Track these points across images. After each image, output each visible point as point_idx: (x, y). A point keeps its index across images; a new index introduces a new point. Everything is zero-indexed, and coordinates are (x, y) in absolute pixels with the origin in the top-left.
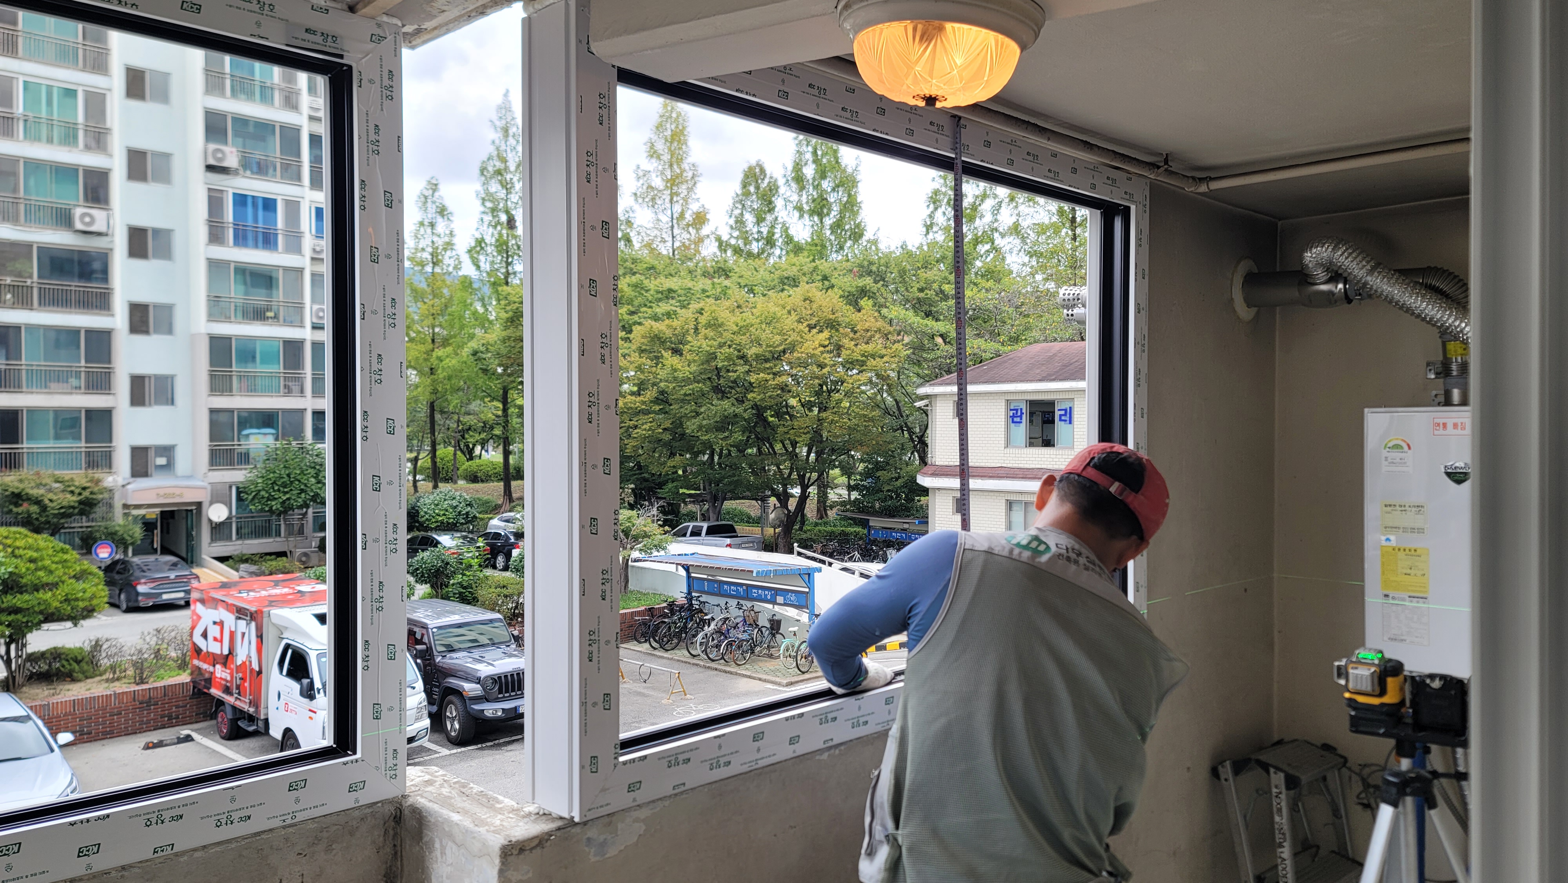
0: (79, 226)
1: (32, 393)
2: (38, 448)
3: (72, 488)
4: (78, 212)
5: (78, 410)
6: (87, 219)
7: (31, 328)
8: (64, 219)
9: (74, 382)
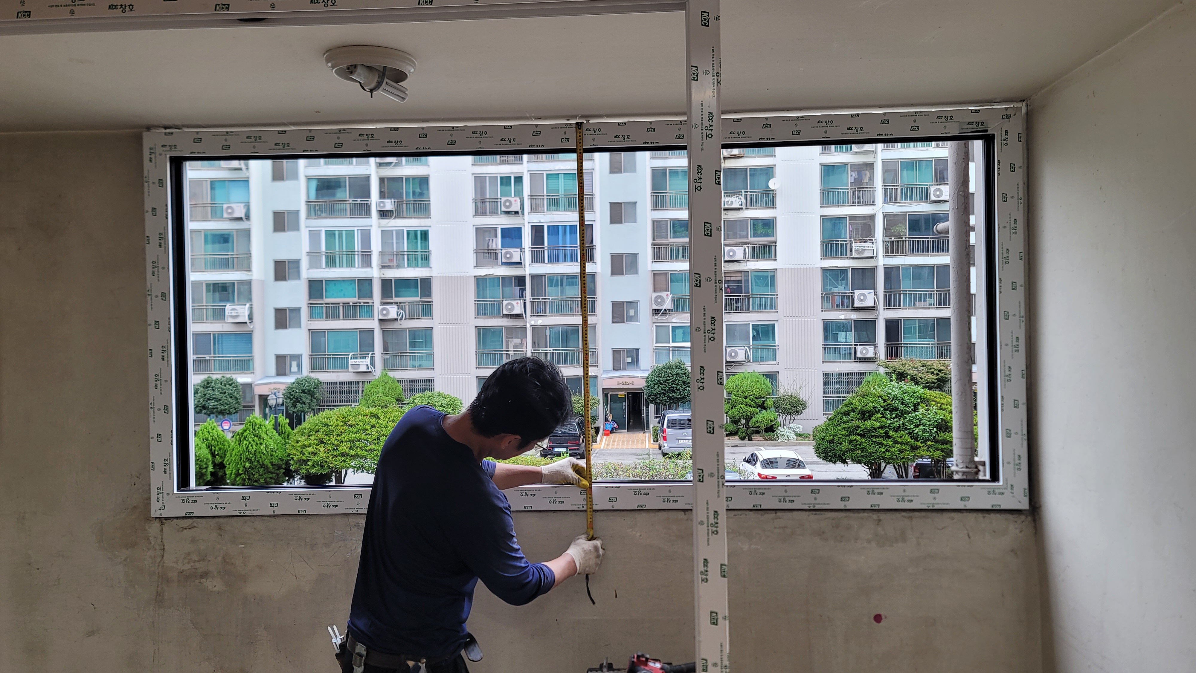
0: (933, 198)
1: (906, 309)
2: (910, 344)
3: (933, 370)
4: (933, 188)
5: (933, 319)
6: (938, 193)
7: (906, 267)
8: (925, 195)
9: (929, 301)
